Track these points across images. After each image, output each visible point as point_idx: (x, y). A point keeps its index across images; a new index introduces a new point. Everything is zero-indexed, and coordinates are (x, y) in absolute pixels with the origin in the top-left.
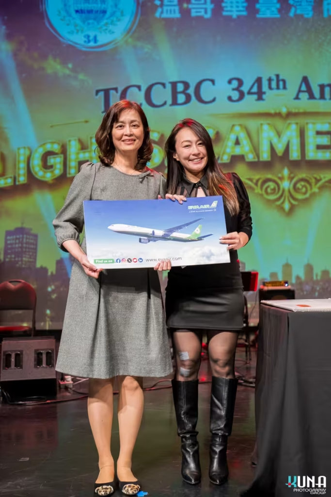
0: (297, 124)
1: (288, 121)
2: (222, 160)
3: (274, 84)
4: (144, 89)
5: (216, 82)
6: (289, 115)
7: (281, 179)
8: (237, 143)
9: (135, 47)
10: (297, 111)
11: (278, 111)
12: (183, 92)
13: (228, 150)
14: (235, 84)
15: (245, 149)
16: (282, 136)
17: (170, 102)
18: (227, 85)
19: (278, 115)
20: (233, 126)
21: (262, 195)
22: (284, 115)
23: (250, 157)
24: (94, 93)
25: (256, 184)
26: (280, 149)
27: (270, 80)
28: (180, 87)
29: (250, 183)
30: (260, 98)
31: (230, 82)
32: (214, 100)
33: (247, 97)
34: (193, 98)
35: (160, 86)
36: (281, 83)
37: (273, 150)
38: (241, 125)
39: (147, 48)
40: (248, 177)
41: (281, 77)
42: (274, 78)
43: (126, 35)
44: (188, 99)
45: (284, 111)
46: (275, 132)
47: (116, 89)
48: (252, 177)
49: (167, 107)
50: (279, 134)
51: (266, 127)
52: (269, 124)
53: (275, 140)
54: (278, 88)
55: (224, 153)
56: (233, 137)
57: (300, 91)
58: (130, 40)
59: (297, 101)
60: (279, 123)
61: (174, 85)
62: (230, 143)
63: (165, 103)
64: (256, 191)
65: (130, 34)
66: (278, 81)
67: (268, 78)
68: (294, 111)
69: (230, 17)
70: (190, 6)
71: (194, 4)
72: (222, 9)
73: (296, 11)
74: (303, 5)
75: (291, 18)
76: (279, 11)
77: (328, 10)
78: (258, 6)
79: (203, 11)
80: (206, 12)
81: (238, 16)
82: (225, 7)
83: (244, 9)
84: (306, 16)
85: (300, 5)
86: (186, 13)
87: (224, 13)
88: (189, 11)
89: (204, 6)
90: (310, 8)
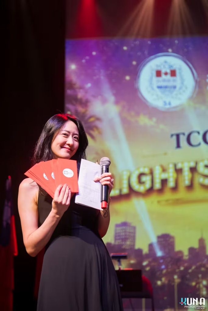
4: (202, 133)
9: (195, 108)
47: (184, 134)
58: (192, 104)
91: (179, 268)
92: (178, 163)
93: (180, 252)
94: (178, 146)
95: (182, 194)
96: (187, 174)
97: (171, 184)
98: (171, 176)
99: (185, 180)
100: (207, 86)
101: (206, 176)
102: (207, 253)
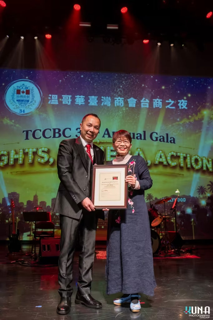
0: (103, 147)
4: (42, 131)
5: (71, 129)
6: (100, 143)
9: (40, 115)
10: (103, 142)
11: (96, 141)
12: (58, 133)
17: (52, 136)
18: (76, 131)
22: (98, 143)
24: (22, 132)
28: (57, 131)
31: (77, 129)
32: (70, 136)
34: (62, 135)
35: (49, 130)
39: (44, 115)
43: (36, 110)
44: (60, 136)
47: (31, 131)
49: (51, 138)
57: (105, 134)
58: (38, 112)
59: (103, 138)
61: (54, 130)
63: (50, 137)
65: (38, 109)
68: (102, 142)
69: (78, 105)
70: (62, 100)
71: (64, 99)
72: (75, 101)
73: (104, 103)
74: (107, 101)
75: (102, 106)
76: (98, 103)
77: (117, 104)
78: (89, 101)
79: (67, 102)
80: (68, 103)
81: (81, 105)
82: (76, 101)
83: (83, 102)
84: (108, 106)
85: (106, 101)
86: (60, 103)
87: (76, 103)
88: (62, 102)
89: (68, 100)
90: (110, 103)
91: (20, 213)
92: (26, 149)
93: (22, 203)
94: (27, 138)
95: (27, 168)
96: (31, 156)
97: (20, 162)
98: (21, 156)
99: (29, 160)
100: (49, 101)
101: (43, 158)
102: (39, 204)
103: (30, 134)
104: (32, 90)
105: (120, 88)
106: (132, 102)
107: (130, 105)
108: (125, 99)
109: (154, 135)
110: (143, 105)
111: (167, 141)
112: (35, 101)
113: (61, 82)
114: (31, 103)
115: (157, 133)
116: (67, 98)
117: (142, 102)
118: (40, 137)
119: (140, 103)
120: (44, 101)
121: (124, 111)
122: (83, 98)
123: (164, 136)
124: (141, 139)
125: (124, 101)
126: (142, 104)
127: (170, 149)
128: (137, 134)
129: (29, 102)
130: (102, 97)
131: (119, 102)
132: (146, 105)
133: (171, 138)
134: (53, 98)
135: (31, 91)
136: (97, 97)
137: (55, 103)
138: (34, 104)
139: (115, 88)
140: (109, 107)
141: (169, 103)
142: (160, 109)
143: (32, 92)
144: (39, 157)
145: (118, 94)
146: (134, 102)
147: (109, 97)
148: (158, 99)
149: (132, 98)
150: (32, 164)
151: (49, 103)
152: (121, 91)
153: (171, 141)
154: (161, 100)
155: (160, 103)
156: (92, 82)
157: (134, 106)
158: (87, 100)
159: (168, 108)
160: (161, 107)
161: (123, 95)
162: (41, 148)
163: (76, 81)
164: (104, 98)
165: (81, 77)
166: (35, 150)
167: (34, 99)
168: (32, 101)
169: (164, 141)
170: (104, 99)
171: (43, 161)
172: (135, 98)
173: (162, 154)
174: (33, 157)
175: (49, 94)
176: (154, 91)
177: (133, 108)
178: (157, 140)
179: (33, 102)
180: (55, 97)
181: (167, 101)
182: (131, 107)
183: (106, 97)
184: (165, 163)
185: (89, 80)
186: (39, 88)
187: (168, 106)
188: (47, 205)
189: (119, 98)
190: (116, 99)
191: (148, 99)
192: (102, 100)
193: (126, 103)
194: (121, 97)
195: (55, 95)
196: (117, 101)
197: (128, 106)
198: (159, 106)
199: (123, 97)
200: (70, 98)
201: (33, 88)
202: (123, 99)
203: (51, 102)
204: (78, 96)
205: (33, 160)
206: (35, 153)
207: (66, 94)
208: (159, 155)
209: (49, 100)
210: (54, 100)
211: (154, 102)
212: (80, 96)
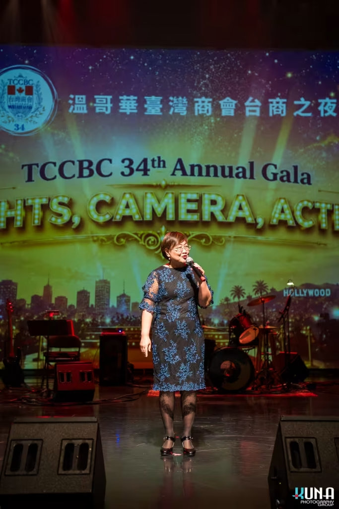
0: (173, 193)
1: (166, 192)
2: (115, 219)
3: (156, 164)
4: (58, 165)
5: (113, 161)
6: (167, 186)
7: (160, 234)
8: (127, 206)
9: (53, 134)
10: (173, 184)
11: (158, 184)
12: (88, 168)
13: (120, 212)
14: (127, 163)
15: (133, 211)
16: (161, 202)
17: (77, 175)
18: (121, 163)
19: (158, 186)
20: (125, 194)
21: (144, 246)
22: (163, 187)
23: (137, 217)
24: (20, 167)
25: (141, 238)
26: (159, 212)
27: (153, 161)
28: (86, 164)
29: (136, 236)
30: (145, 174)
31: (123, 161)
32: (111, 174)
33: (136, 173)
34: (95, 172)
35: (71, 164)
36: (162, 163)
37: (154, 212)
38: (130, 193)
39: (62, 135)
40: (135, 232)
41: (162, 159)
42: (156, 159)
43: (47, 124)
44: (91, 173)
45: (163, 183)
46: (156, 199)
47: (37, 165)
48: (138, 232)
49: (75, 178)
50: (159, 201)
51: (149, 195)
52: (152, 193)
53: (156, 206)
54: (159, 166)
55: (117, 214)
56: (124, 202)
57: (175, 169)
58: (49, 129)
59: (173, 177)
60: (160, 193)
61: (81, 162)
62: (122, 206)
63: (74, 176)
64: (141, 243)
65: (49, 125)
66: (159, 161)
67: (152, 159)
68: (170, 184)
69: (125, 114)
70: (95, 105)
71: (98, 103)
72: (119, 107)
73: (174, 110)
74: (179, 106)
75: (170, 115)
76: (162, 110)
77: (198, 110)
78: (146, 106)
79: (104, 109)
80: (107, 110)
81: (131, 113)
82: (122, 106)
83: (135, 108)
84: (181, 114)
85: (177, 106)
86: (91, 110)
87: (121, 111)
88: (94, 108)
89: (105, 105)
90: (185, 108)
91: (19, 318)
92: (28, 199)
93: (23, 300)
94: (30, 179)
95: (30, 235)
97: (18, 223)
98: (19, 213)
99: (34, 219)
100: (69, 107)
101: (60, 215)
102: (53, 301)
103: (36, 171)
104: (37, 86)
105: (204, 78)
106: (228, 106)
107: (224, 113)
108: (214, 100)
109: (271, 170)
110: (250, 111)
111: (296, 181)
112: (44, 108)
113: (92, 69)
114: (35, 113)
115: (275, 166)
116: (105, 100)
117: (248, 106)
118: (55, 178)
119: (243, 107)
120: (60, 106)
121: (213, 125)
122: (134, 100)
123: (289, 170)
124: (244, 177)
125: (212, 105)
126: (247, 109)
127: (301, 196)
128: (237, 169)
129: (33, 110)
130: (171, 98)
131: (203, 107)
132: (254, 111)
133: (303, 174)
134: (77, 101)
135: (34, 88)
136: (161, 98)
137: (81, 111)
138: (41, 114)
139: (196, 79)
140: (183, 117)
141: (301, 106)
142: (283, 117)
143: (37, 91)
144: (52, 215)
145: (201, 91)
146: (232, 106)
147: (185, 97)
148: (278, 99)
149: (228, 99)
150: (40, 228)
151: (70, 111)
152: (206, 85)
153: (302, 181)
154: (285, 100)
155: (282, 107)
156: (150, 68)
157: (232, 114)
158: (141, 103)
159: (298, 115)
160: (284, 114)
161: (211, 92)
162: (57, 197)
163: (120, 67)
164: (175, 99)
165: (130, 60)
166: (45, 201)
167: (42, 104)
168: (38, 109)
169: (289, 180)
170: (175, 102)
171: (60, 222)
172: (233, 98)
173: (286, 206)
174: (41, 214)
175: (69, 95)
176: (270, 82)
177: (230, 117)
178: (275, 178)
179: (41, 109)
180: (80, 99)
181: (296, 102)
182: (226, 117)
183: (178, 97)
184: (291, 222)
185: (146, 64)
186: (50, 82)
187: (299, 112)
188: (69, 304)
189: (203, 99)
190: (197, 102)
191: (259, 99)
192: (171, 103)
193: (217, 108)
194: (206, 97)
195: (81, 96)
196: (199, 106)
197: (221, 114)
198: (280, 113)
199: (211, 97)
200: (109, 101)
201: (38, 82)
202: (211, 100)
203: (74, 109)
204: (125, 97)
205: (42, 220)
206: (45, 208)
207: (101, 94)
208: (280, 207)
209: (70, 105)
210: (79, 106)
211: (271, 105)
212: (128, 98)
